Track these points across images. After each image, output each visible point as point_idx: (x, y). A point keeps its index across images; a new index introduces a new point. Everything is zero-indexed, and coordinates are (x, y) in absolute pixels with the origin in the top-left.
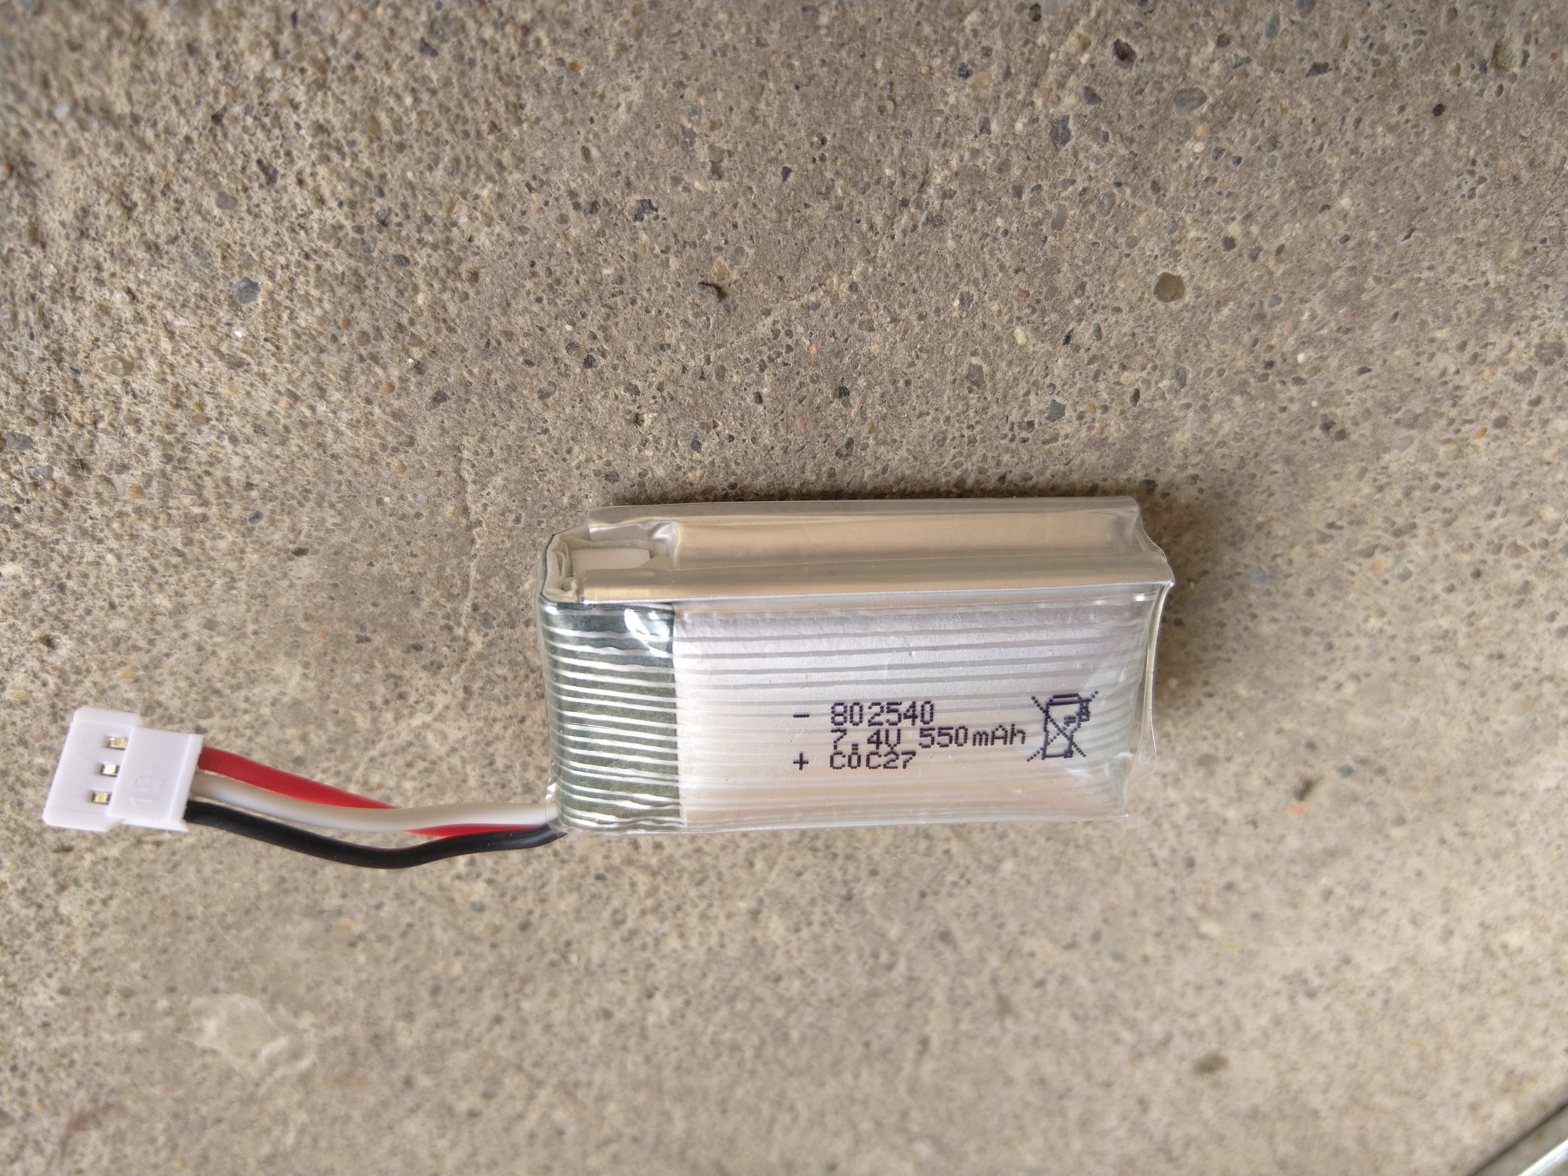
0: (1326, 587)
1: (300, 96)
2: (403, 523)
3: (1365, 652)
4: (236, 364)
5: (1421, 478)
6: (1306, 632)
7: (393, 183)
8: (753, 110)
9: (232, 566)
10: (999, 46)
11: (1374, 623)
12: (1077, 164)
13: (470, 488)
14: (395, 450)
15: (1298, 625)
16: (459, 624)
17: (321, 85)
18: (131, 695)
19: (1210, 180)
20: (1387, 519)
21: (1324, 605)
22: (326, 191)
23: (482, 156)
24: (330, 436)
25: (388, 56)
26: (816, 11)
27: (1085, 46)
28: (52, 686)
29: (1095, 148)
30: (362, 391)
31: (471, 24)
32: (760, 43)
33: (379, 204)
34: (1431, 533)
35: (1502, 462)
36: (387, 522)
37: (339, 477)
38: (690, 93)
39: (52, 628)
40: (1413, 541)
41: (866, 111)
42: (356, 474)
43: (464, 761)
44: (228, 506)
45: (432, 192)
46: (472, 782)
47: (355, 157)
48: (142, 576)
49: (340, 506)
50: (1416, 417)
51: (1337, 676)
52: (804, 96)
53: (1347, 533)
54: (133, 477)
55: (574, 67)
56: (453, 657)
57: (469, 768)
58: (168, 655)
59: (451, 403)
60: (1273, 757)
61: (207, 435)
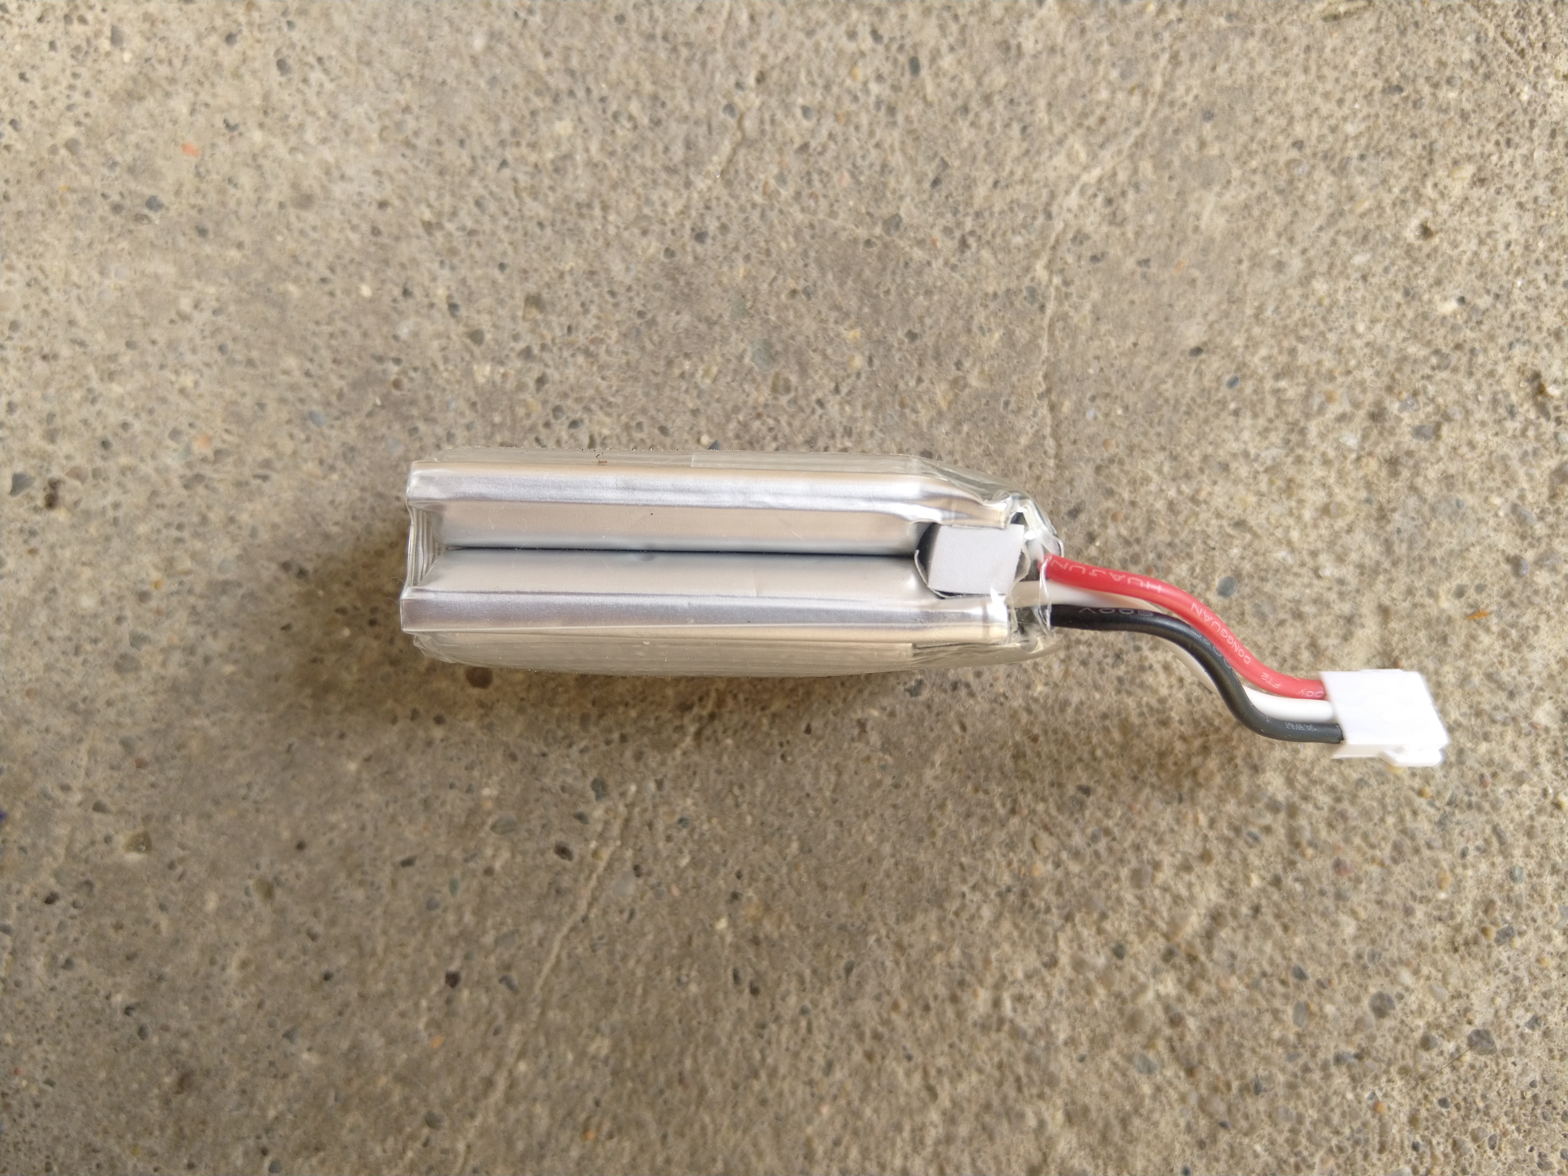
0: (247, 414)
1: (1179, 746)
2: (1106, 389)
3: (184, 348)
4: (1240, 524)
5: (196, 535)
6: (250, 363)
7: (1110, 688)
8: (840, 774)
9: (1256, 330)
10: (661, 845)
11: (187, 380)
12: (580, 766)
13: (1047, 431)
14: (1111, 461)
15: (262, 370)
16: (1057, 289)
17: (1162, 755)
18: (1359, 180)
19: (469, 768)
20: (214, 490)
21: (243, 395)
22: (1162, 677)
23: (1043, 717)
24: (1166, 469)
25: (1112, 781)
26: (801, 849)
27: (595, 854)
28: (1429, 184)
29: (570, 780)
30: (1138, 512)
31: (1054, 812)
32: (840, 824)
33: (1121, 671)
34: (167, 482)
35: (127, 560)
36: (1119, 391)
37: (1161, 429)
38: (888, 781)
39: (1420, 249)
40: (181, 471)
41: (753, 785)
42: (1145, 434)
43: (1050, 129)
44: (1255, 392)
45: (1080, 685)
46: (1042, 103)
47: (1139, 705)
48: (1336, 313)
49: (1160, 402)
50: (224, 592)
51: (203, 317)
52: (802, 788)
53: (247, 472)
54: (1334, 410)
55: (976, 790)
56: (1062, 250)
57: (1046, 121)
58: (1321, 229)
59: (1064, 509)
60: (236, 213)
61: (1269, 455)
